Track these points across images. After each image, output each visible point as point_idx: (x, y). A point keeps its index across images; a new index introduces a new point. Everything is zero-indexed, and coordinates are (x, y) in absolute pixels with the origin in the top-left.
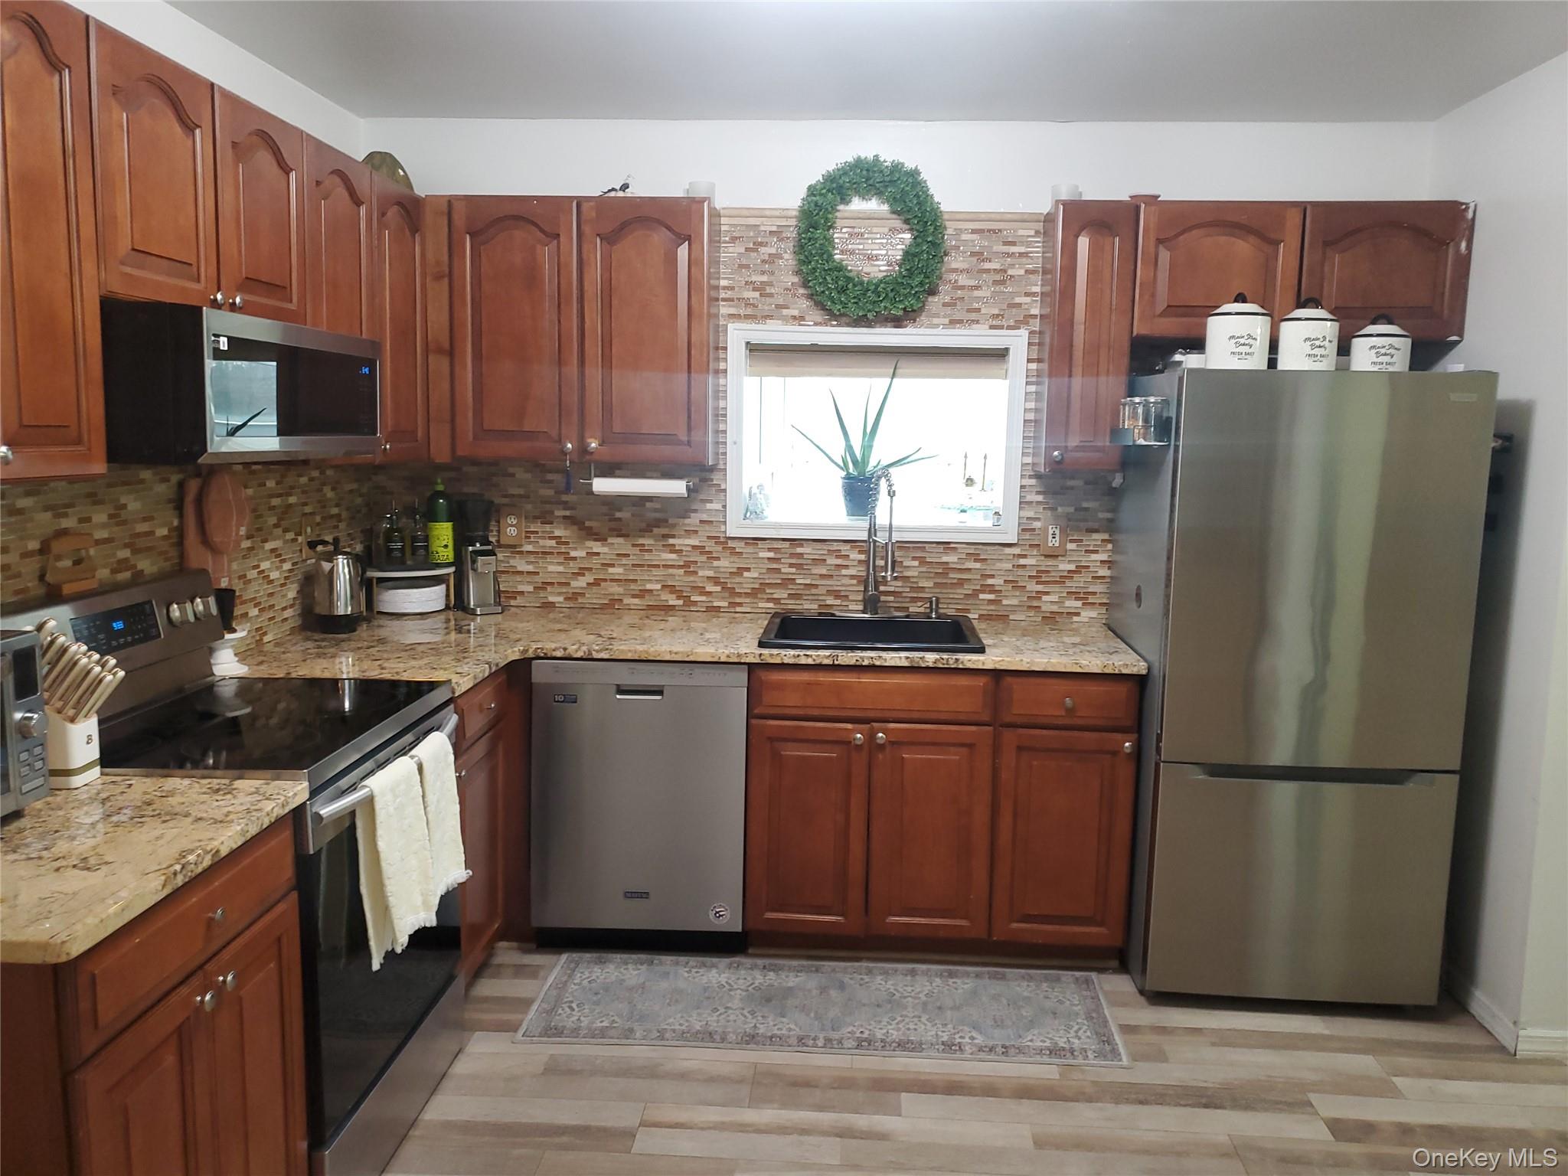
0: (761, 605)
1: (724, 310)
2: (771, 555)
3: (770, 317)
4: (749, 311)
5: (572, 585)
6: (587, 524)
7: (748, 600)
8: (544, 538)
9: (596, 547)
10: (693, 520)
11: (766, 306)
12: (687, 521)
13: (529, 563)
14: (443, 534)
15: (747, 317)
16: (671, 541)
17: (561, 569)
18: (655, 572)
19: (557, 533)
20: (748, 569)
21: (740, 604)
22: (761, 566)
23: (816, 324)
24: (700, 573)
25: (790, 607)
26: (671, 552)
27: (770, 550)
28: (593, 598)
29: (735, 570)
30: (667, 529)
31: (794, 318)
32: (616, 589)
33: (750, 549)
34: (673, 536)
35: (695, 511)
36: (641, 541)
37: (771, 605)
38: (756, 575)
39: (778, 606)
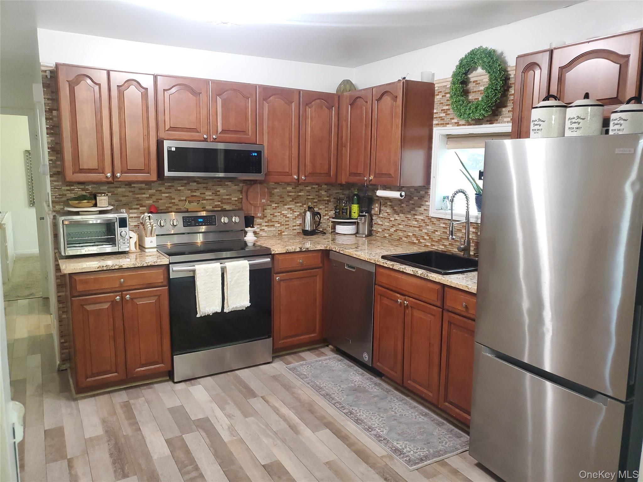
0: (440, 247)
1: (435, 122)
2: (444, 226)
3: (448, 124)
4: (442, 122)
5: (391, 231)
6: (395, 208)
7: (436, 244)
8: (384, 212)
9: (397, 217)
10: (422, 209)
11: (447, 120)
12: (420, 209)
13: (381, 221)
14: (355, 208)
15: (441, 124)
16: (416, 217)
17: (388, 224)
18: (411, 228)
19: (388, 211)
20: (437, 231)
21: (434, 245)
22: (441, 230)
23: (463, 125)
24: (423, 231)
25: (450, 249)
26: (416, 221)
27: (444, 223)
28: (395, 237)
29: (433, 231)
30: (414, 212)
31: (456, 123)
32: (401, 234)
33: (438, 223)
34: (416, 215)
35: (423, 205)
36: (408, 216)
37: (443, 247)
38: (439, 234)
39: (445, 248)
